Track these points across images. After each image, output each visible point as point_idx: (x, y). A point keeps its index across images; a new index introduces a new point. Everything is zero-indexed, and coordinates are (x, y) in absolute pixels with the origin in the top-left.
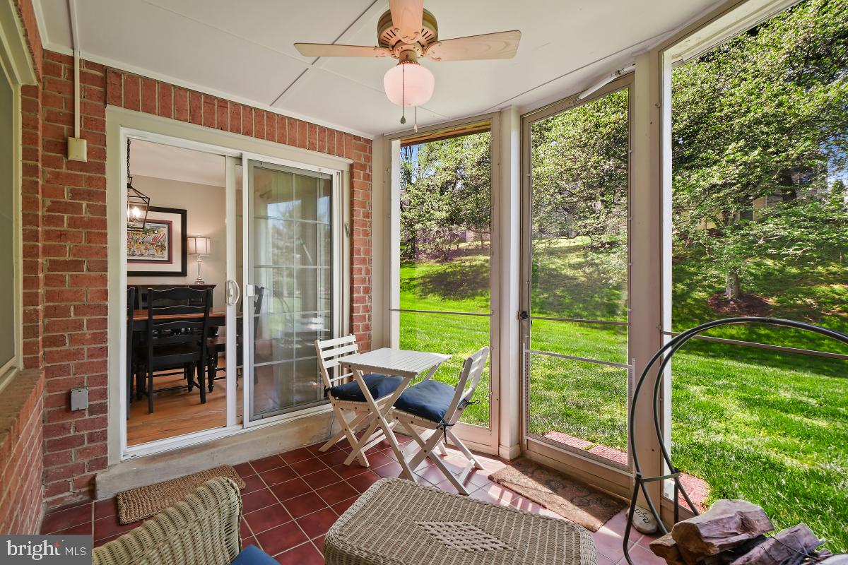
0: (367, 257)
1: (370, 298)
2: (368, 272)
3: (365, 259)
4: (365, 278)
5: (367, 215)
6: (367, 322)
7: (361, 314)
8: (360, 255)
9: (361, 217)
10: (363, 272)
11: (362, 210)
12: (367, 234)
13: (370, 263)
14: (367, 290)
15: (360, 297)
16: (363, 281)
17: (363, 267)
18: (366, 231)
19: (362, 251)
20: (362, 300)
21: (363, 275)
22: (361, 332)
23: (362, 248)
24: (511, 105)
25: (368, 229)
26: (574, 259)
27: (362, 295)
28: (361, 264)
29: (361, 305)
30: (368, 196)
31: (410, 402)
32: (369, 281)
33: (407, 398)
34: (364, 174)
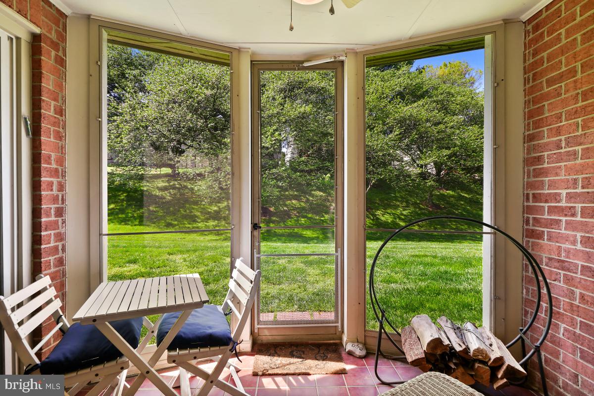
0: (60, 169)
1: (64, 222)
2: (61, 187)
3: (56, 170)
4: (57, 196)
5: (61, 112)
6: (60, 255)
7: (52, 245)
8: (50, 163)
9: (52, 113)
10: (55, 187)
11: (53, 103)
12: (60, 137)
13: (64, 176)
14: (60, 212)
15: (50, 222)
16: (55, 199)
17: (55, 180)
18: (58, 132)
19: (52, 158)
20: (54, 225)
21: (55, 192)
22: (53, 270)
23: (53, 155)
24: (250, 48)
25: (61, 130)
26: (161, 184)
27: (53, 218)
28: (51, 176)
29: (52, 232)
30: (60, 86)
31: (191, 336)
32: (62, 199)
33: (184, 333)
34: (56, 56)
